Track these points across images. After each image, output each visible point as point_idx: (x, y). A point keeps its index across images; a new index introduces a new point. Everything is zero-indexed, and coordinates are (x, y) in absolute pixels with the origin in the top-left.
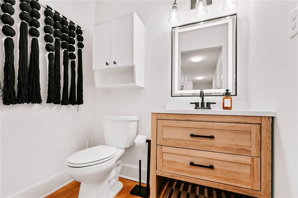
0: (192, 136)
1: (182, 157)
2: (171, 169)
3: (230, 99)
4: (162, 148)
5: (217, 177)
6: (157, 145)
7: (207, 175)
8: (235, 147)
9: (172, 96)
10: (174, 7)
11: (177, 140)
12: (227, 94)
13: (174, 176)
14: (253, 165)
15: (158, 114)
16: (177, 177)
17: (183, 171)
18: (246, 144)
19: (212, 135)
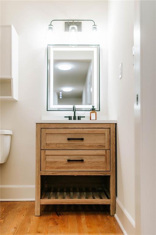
0: (69, 139)
1: (61, 157)
2: (53, 168)
3: (95, 114)
4: (45, 151)
5: (86, 167)
6: (41, 150)
7: (79, 167)
8: (96, 145)
9: (47, 110)
10: (50, 28)
11: (57, 144)
12: (93, 110)
13: (56, 173)
14: (106, 155)
15: (41, 124)
16: (58, 173)
17: (62, 168)
18: (103, 142)
19: (82, 138)
